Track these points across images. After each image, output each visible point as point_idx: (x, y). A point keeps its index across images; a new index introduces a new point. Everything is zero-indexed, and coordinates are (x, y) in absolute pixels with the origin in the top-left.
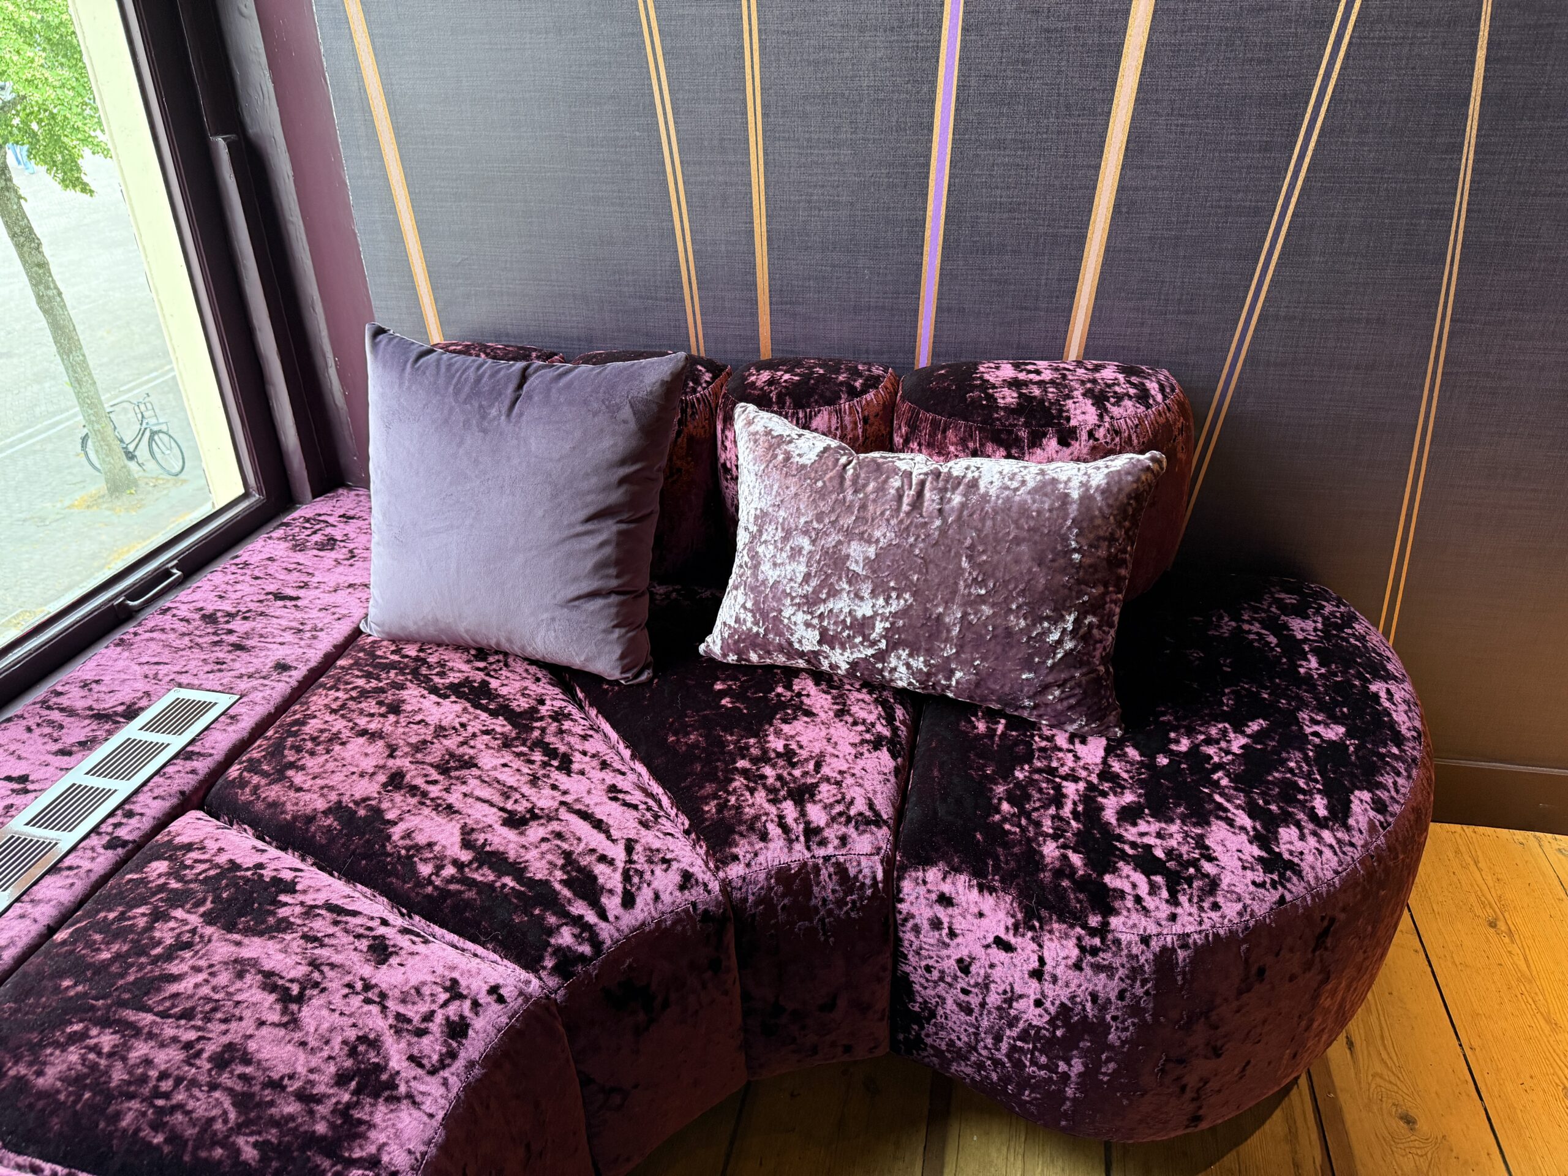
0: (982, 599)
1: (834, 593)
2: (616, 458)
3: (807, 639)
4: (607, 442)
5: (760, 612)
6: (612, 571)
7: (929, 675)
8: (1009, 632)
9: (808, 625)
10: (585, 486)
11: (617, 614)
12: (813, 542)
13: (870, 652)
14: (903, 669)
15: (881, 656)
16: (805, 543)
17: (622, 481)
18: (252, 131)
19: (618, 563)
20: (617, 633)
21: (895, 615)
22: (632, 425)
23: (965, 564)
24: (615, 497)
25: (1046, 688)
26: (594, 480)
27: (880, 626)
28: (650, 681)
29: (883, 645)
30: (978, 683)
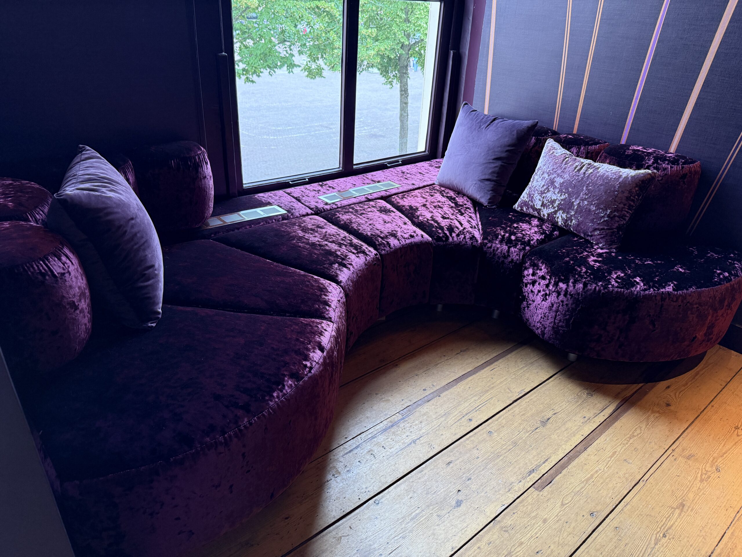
0: (586, 199)
1: (548, 191)
2: (508, 144)
3: (538, 206)
4: (507, 139)
5: (529, 195)
6: (496, 175)
7: (566, 220)
8: (590, 210)
9: (540, 200)
10: (497, 150)
11: (492, 187)
12: (549, 175)
13: (553, 210)
14: (560, 218)
15: (555, 212)
16: (546, 175)
17: (507, 151)
18: (461, 51)
19: (498, 173)
20: (491, 192)
21: (562, 200)
22: (515, 136)
23: (584, 188)
24: (504, 155)
25: (595, 230)
26: (499, 149)
28: (495, 208)
29: (556, 209)
30: (578, 225)
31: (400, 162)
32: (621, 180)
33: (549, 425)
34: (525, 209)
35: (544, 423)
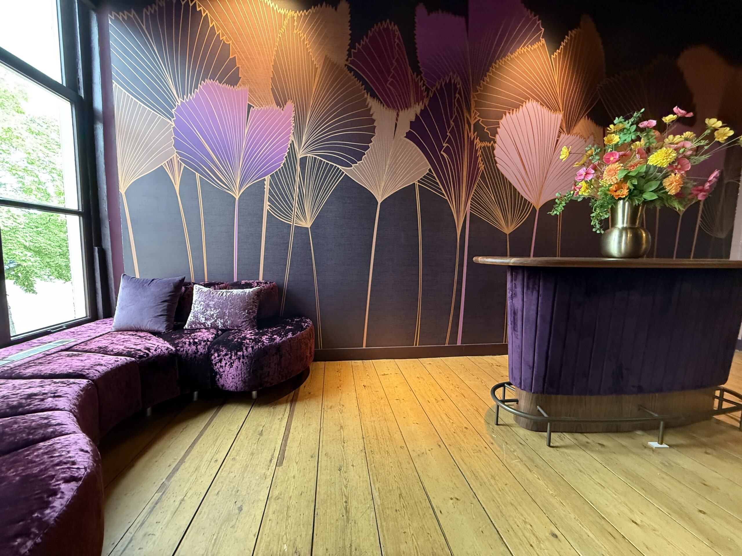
0: (232, 308)
1: (207, 311)
2: (169, 291)
3: (203, 320)
4: (167, 289)
5: (194, 316)
6: (166, 311)
7: (224, 323)
8: (236, 313)
9: (203, 317)
10: (162, 296)
11: (166, 319)
12: (204, 302)
13: (214, 320)
14: (220, 323)
15: (216, 321)
16: (203, 303)
17: (169, 296)
18: (103, 247)
19: (167, 310)
20: (165, 322)
21: (218, 313)
22: (173, 286)
23: (229, 303)
24: (168, 298)
25: (243, 322)
26: (163, 295)
27: (215, 315)
28: (171, 332)
29: (216, 319)
30: (232, 323)
31: (65, 327)
32: (247, 294)
33: (264, 434)
34: (193, 326)
35: (261, 434)
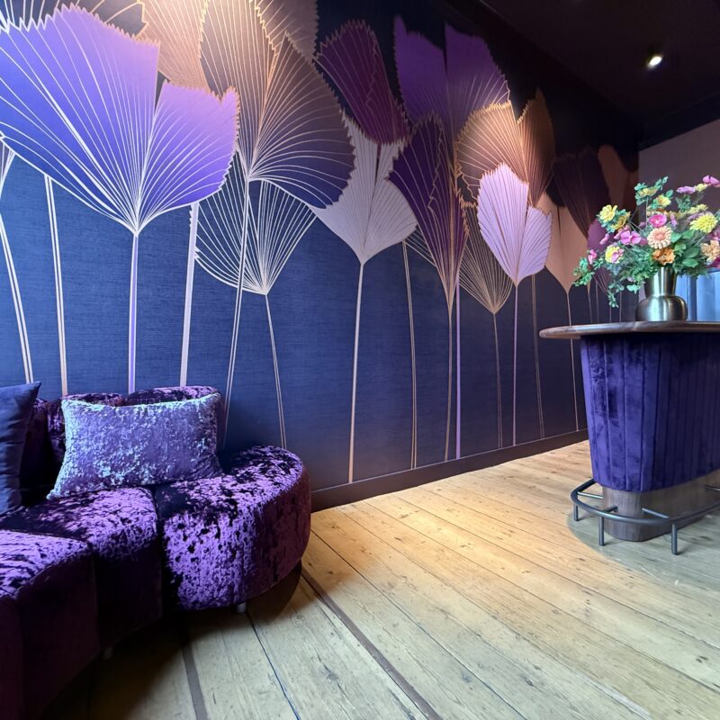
0: (173, 438)
1: (116, 450)
2: (8, 417)
6: (4, 464)
7: (157, 471)
8: (184, 447)
9: (105, 465)
12: (105, 433)
13: (133, 468)
14: (147, 472)
15: (138, 469)
16: (102, 435)
17: (10, 427)
19: (6, 460)
20: (6, 490)
21: (142, 451)
22: (16, 405)
23: (165, 428)
25: (199, 463)
27: (136, 457)
28: (24, 509)
29: (138, 464)
34: (78, 488)
35: (332, 676)
